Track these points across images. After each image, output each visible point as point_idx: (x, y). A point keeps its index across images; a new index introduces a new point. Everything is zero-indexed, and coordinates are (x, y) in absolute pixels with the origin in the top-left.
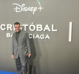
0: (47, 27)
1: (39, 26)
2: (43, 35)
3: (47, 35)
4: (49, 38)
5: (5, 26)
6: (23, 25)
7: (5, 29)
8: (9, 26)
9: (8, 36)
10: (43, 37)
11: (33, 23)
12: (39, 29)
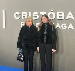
0: (70, 15)
1: (59, 14)
2: (66, 25)
3: (71, 25)
4: (73, 28)
5: (20, 14)
6: (40, 13)
7: (19, 17)
10: (65, 26)
11: (52, 11)
12: (59, 17)
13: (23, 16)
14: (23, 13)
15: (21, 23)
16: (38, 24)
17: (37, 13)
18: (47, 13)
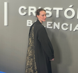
5: (26, 9)
6: (54, 9)
7: (25, 13)
8: (32, 9)
9: (29, 24)
13: (30, 11)
14: (30, 8)
15: (28, 21)
16: (49, 24)
17: (50, 9)
18: (63, 9)
